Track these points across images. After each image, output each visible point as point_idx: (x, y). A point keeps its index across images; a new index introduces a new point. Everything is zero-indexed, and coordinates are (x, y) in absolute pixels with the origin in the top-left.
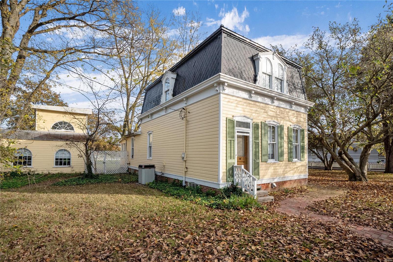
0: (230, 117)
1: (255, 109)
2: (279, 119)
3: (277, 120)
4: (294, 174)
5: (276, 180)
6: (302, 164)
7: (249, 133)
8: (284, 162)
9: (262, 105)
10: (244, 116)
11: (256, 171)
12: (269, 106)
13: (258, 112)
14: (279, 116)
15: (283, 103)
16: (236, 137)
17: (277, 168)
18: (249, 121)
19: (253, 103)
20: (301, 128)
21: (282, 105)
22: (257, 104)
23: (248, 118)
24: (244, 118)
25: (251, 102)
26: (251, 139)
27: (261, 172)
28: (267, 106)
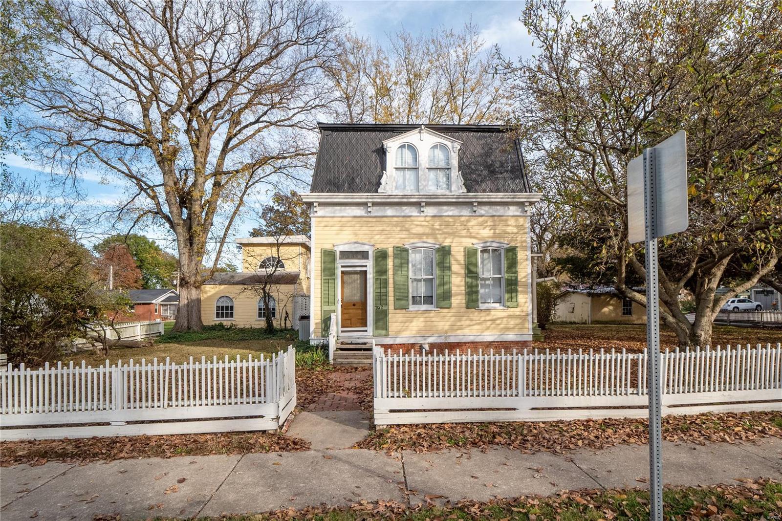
0: (328, 247)
1: (381, 228)
2: (439, 236)
3: (436, 238)
4: (483, 332)
5: (431, 340)
6: (511, 313)
7: (366, 266)
8: (453, 310)
9: (395, 219)
10: (355, 243)
11: (381, 323)
12: (412, 218)
13: (386, 232)
14: (440, 232)
15: (452, 208)
16: (339, 274)
17: (434, 319)
18: (366, 248)
19: (374, 220)
20: (506, 246)
21: (447, 211)
22: (385, 219)
23: (365, 244)
24: (356, 245)
25: (370, 219)
26: (370, 276)
27: (393, 327)
28: (408, 219)
